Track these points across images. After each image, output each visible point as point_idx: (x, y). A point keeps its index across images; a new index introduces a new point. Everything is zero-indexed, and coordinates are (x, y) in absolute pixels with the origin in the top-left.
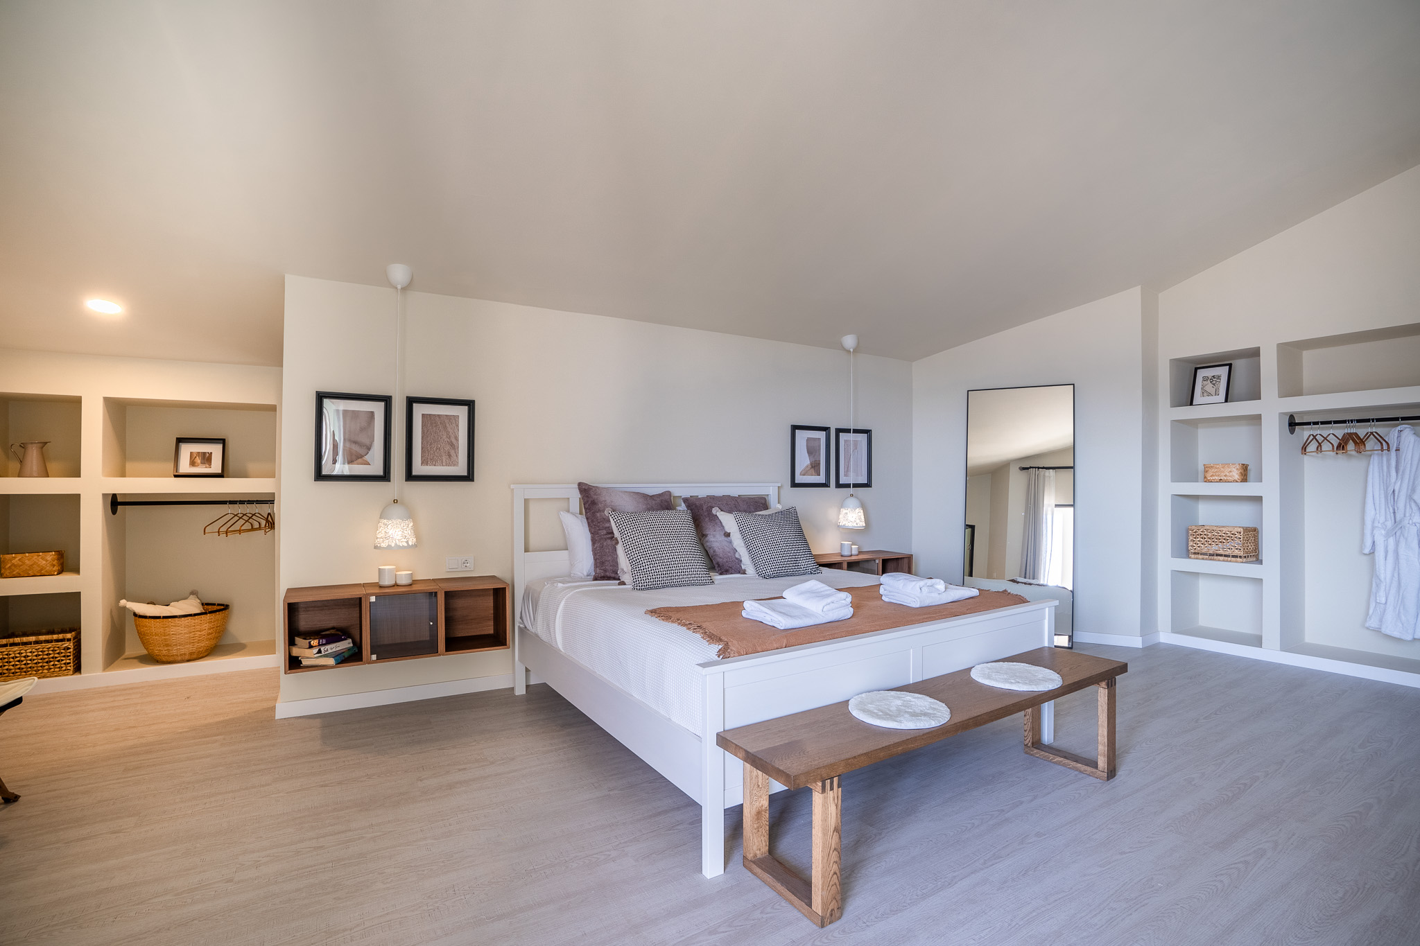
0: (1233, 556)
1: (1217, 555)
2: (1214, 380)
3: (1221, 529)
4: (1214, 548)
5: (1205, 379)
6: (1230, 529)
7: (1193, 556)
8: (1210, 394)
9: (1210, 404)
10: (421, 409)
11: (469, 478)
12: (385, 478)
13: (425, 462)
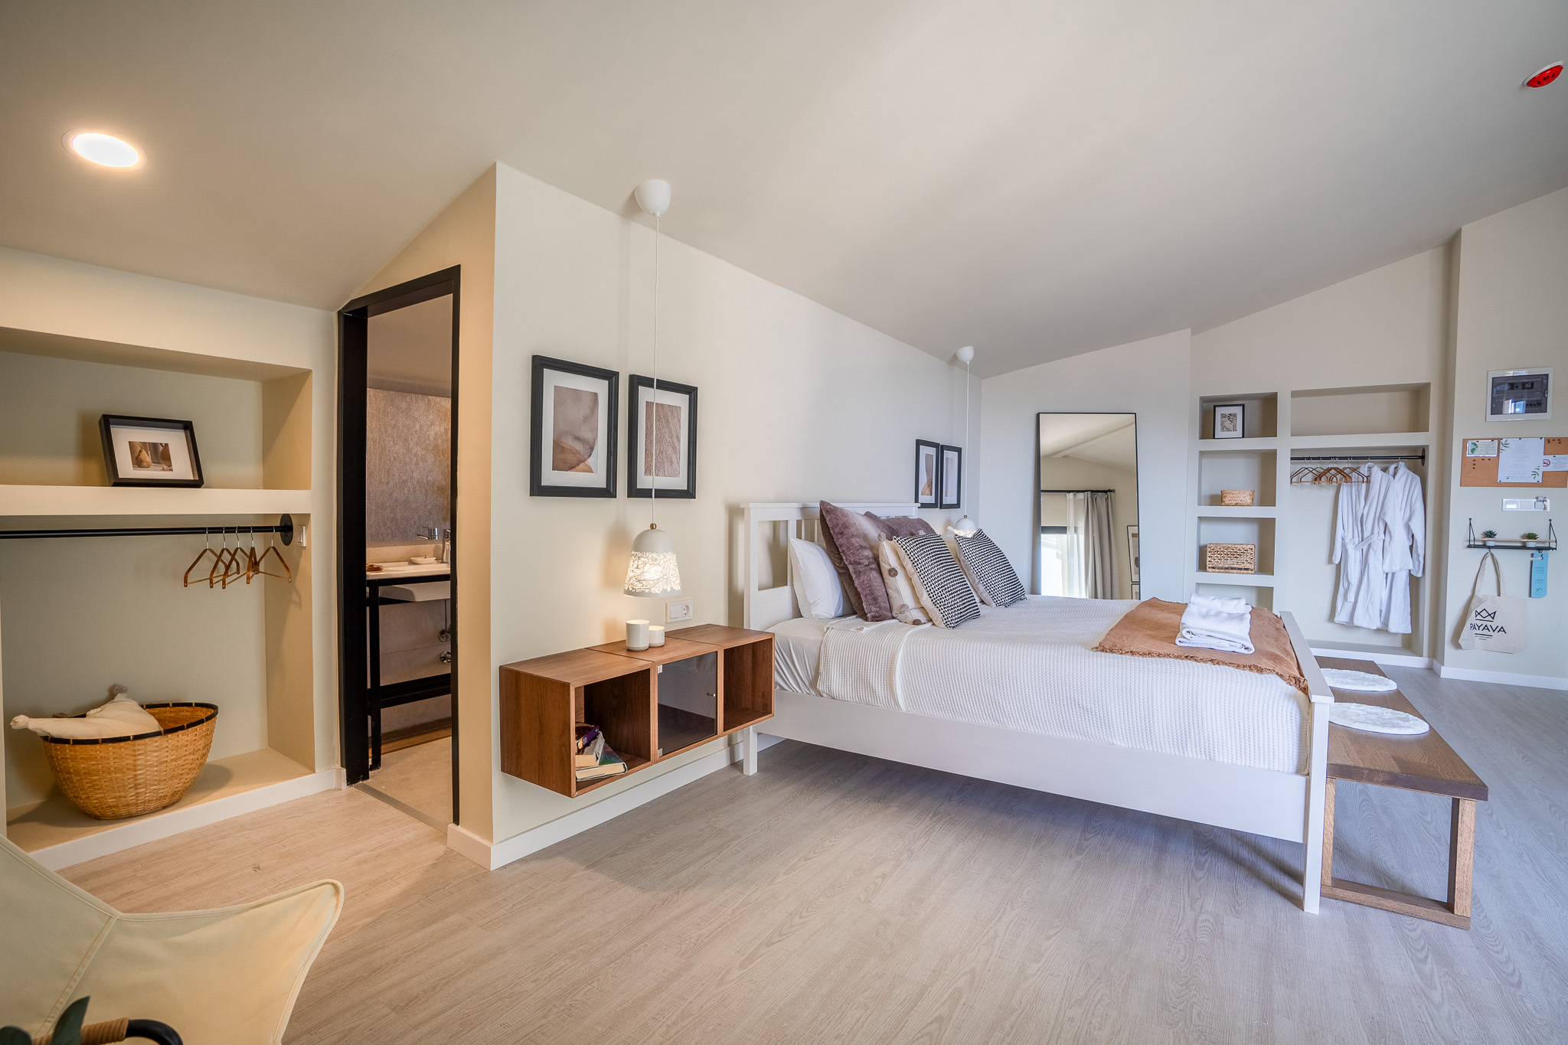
0: (1245, 569)
1: (1232, 568)
2: (1231, 417)
3: (1236, 546)
4: (1229, 563)
5: (1223, 416)
6: (1244, 546)
7: (1210, 570)
8: (1228, 430)
9: (1230, 439)
10: (645, 394)
11: (689, 493)
12: (608, 492)
13: (648, 471)
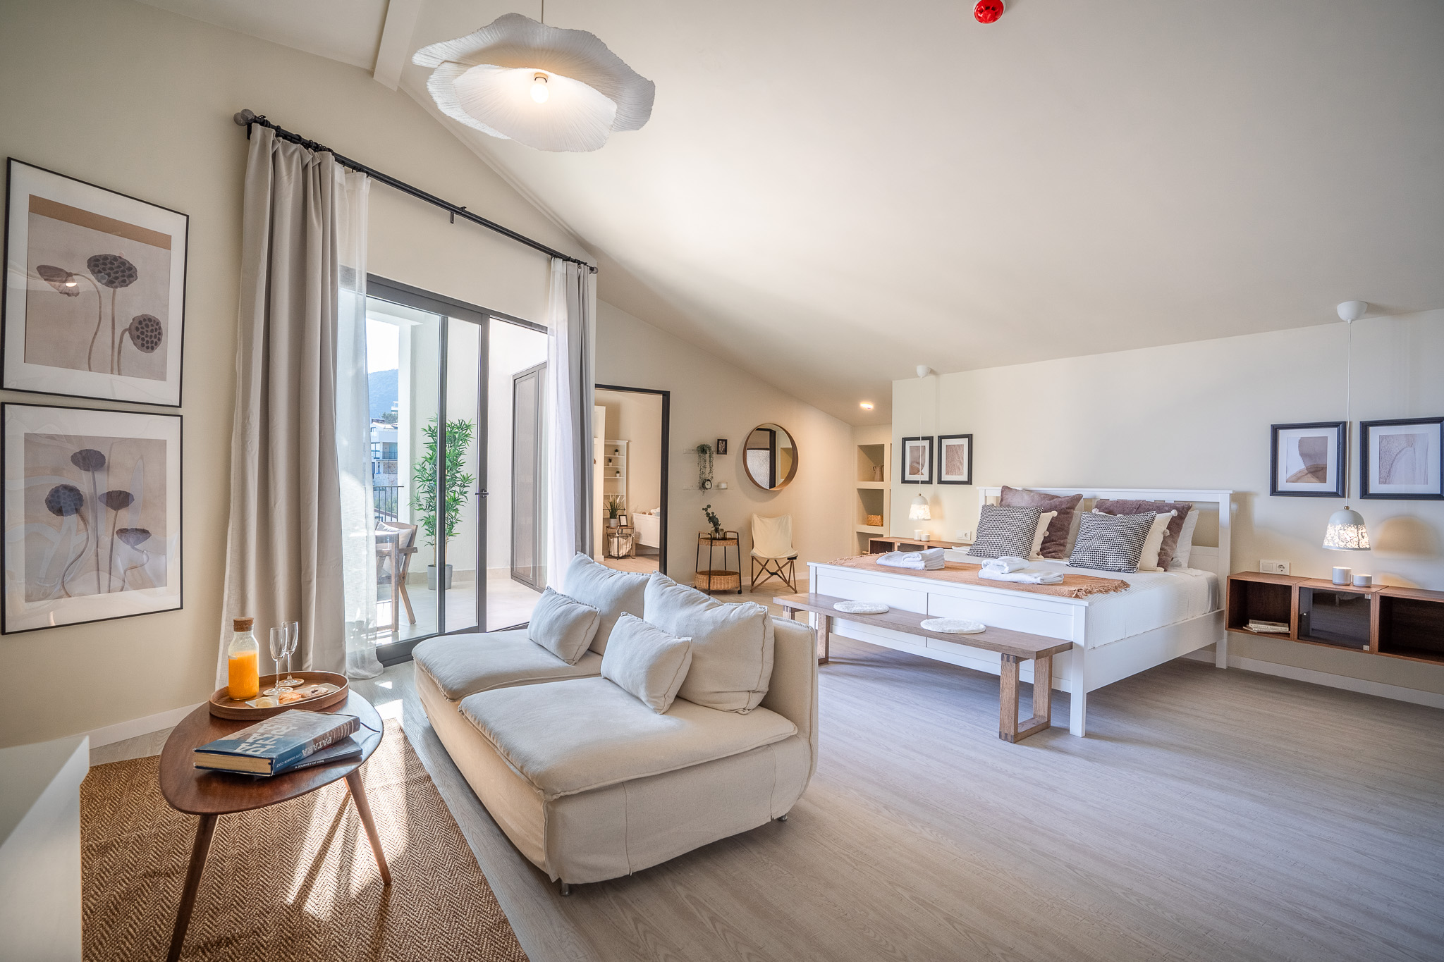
10: (945, 442)
11: (969, 482)
12: (930, 482)
13: (947, 473)
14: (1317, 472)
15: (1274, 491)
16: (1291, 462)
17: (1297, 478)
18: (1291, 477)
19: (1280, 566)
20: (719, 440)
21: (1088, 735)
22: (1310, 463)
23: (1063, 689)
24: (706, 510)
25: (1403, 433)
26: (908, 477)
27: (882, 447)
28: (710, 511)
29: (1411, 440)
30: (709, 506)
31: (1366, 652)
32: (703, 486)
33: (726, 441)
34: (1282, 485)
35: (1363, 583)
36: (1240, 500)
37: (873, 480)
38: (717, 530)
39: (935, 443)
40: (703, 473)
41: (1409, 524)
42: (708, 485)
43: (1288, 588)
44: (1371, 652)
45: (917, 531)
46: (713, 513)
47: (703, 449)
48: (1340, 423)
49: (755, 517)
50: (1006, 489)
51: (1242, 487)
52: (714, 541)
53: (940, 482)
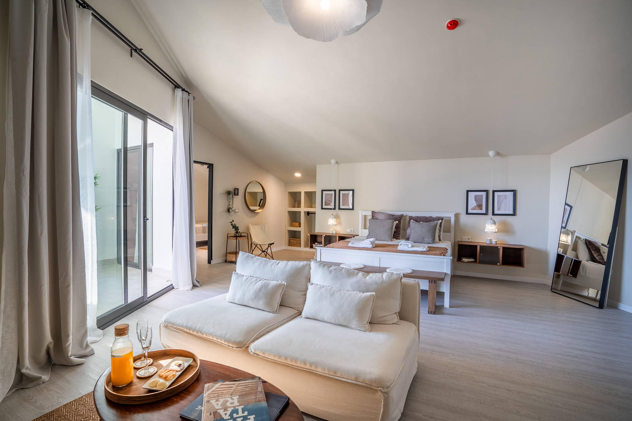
11: (353, 209)
12: (334, 209)
14: (480, 206)
15: (467, 213)
16: (472, 203)
17: (473, 209)
18: (472, 208)
19: (469, 239)
20: (235, 189)
21: (450, 307)
22: (478, 204)
23: (441, 291)
24: (231, 222)
25: (504, 194)
26: (324, 207)
27: (300, 192)
28: (233, 223)
29: (505, 196)
30: (233, 221)
31: (498, 265)
32: (228, 210)
33: (238, 189)
34: (470, 211)
35: (495, 243)
36: (457, 216)
37: (294, 207)
38: (237, 232)
39: (337, 193)
40: (229, 205)
41: (504, 223)
42: (231, 210)
43: (476, 246)
44: (500, 265)
45: (331, 229)
46: (235, 224)
47: (229, 193)
48: (487, 190)
49: (250, 225)
50: (373, 213)
51: (458, 212)
52: (238, 238)
53: (339, 209)
